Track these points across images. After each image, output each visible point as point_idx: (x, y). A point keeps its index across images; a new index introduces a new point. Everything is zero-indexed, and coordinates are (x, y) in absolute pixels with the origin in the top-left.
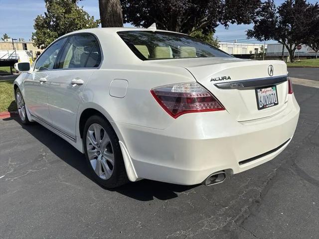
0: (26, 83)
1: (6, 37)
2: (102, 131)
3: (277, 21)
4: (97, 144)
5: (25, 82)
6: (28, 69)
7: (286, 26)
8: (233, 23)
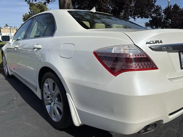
0: (8, 50)
1: (7, 26)
2: (54, 84)
3: (162, 18)
4: (50, 94)
5: (7, 48)
6: (9, 40)
7: (167, 20)
8: (138, 18)
